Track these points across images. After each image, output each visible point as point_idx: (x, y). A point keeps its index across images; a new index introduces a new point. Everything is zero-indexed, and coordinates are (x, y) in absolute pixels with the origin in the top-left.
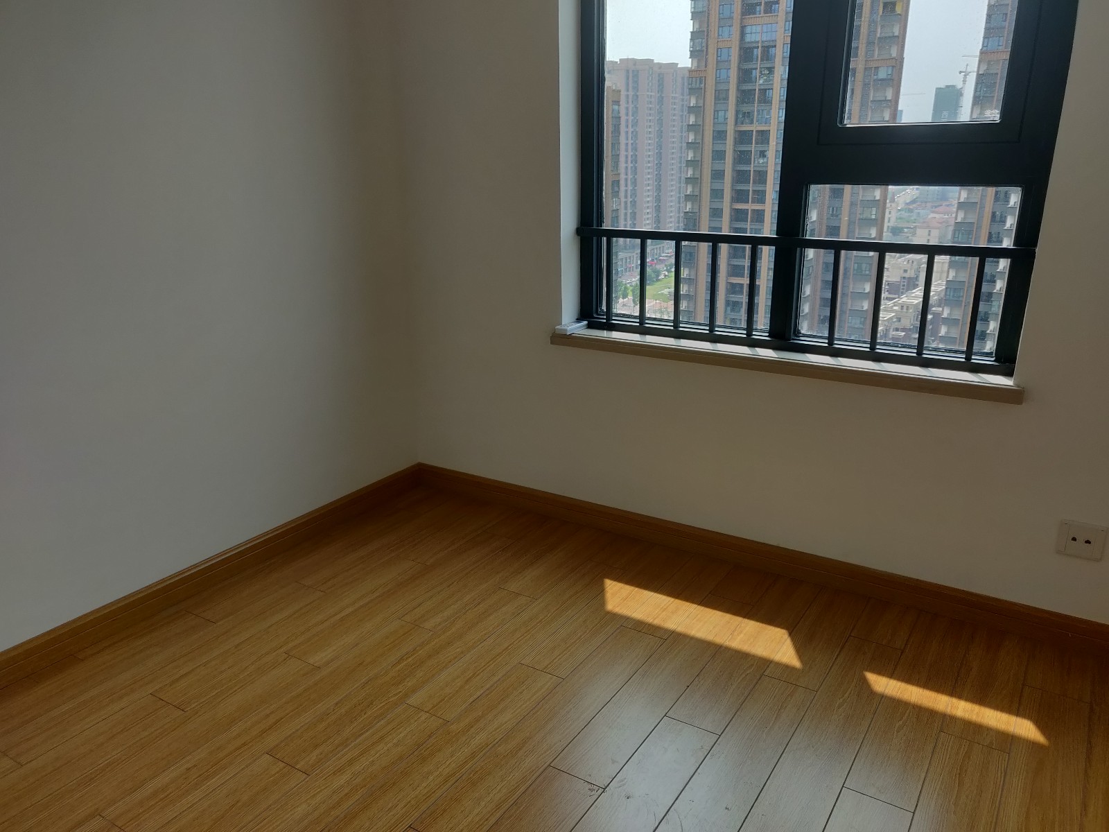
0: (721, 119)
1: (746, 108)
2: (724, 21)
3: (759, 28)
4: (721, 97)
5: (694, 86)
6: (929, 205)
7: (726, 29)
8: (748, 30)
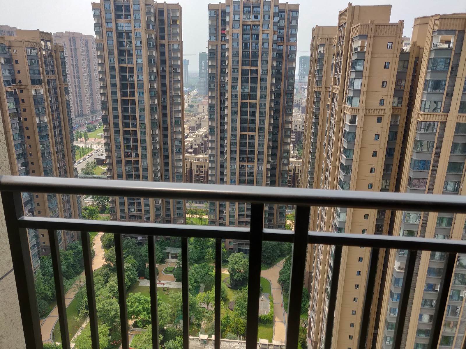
0: (112, 62)
1: (122, 57)
2: (108, 20)
3: (123, 25)
4: (111, 52)
5: (99, 47)
6: (202, 96)
7: (109, 24)
8: (119, 25)
